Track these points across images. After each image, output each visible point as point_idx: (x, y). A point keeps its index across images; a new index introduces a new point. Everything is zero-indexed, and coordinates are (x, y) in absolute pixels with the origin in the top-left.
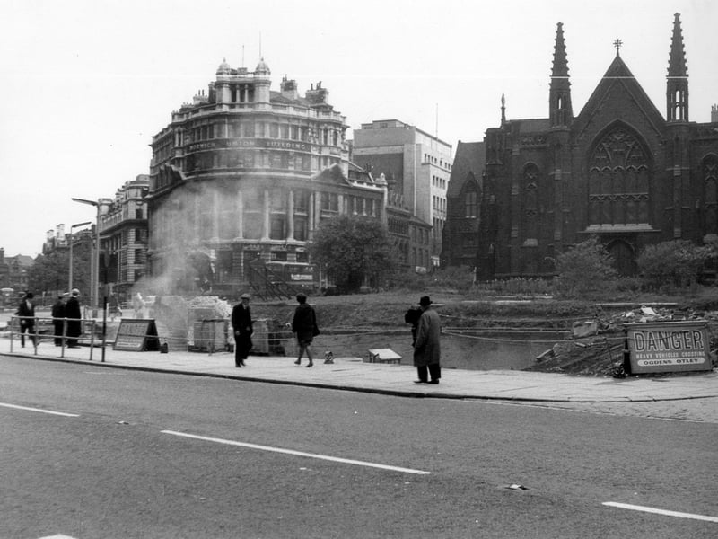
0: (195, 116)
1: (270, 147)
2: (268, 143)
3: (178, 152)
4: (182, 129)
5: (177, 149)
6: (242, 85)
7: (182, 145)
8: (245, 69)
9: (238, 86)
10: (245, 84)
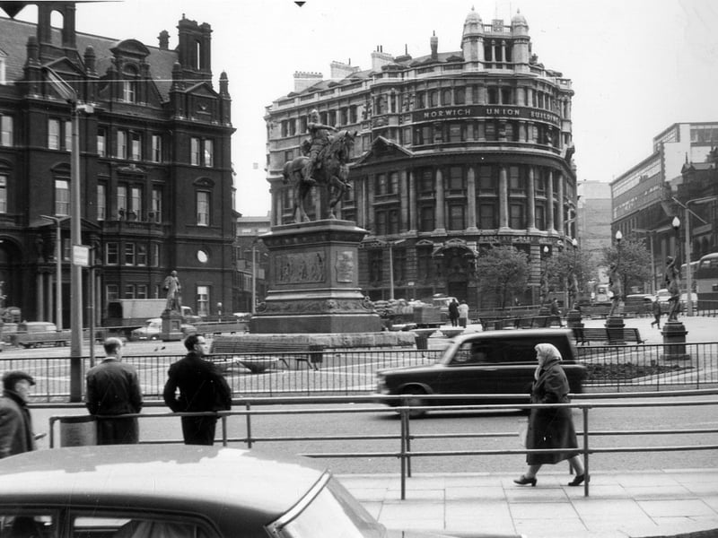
0: (422, 77)
1: (535, 118)
2: (533, 113)
3: (391, 120)
4: (397, 92)
5: (390, 116)
6: (499, 41)
7: (397, 112)
8: (502, 21)
9: (493, 41)
10: (502, 39)
